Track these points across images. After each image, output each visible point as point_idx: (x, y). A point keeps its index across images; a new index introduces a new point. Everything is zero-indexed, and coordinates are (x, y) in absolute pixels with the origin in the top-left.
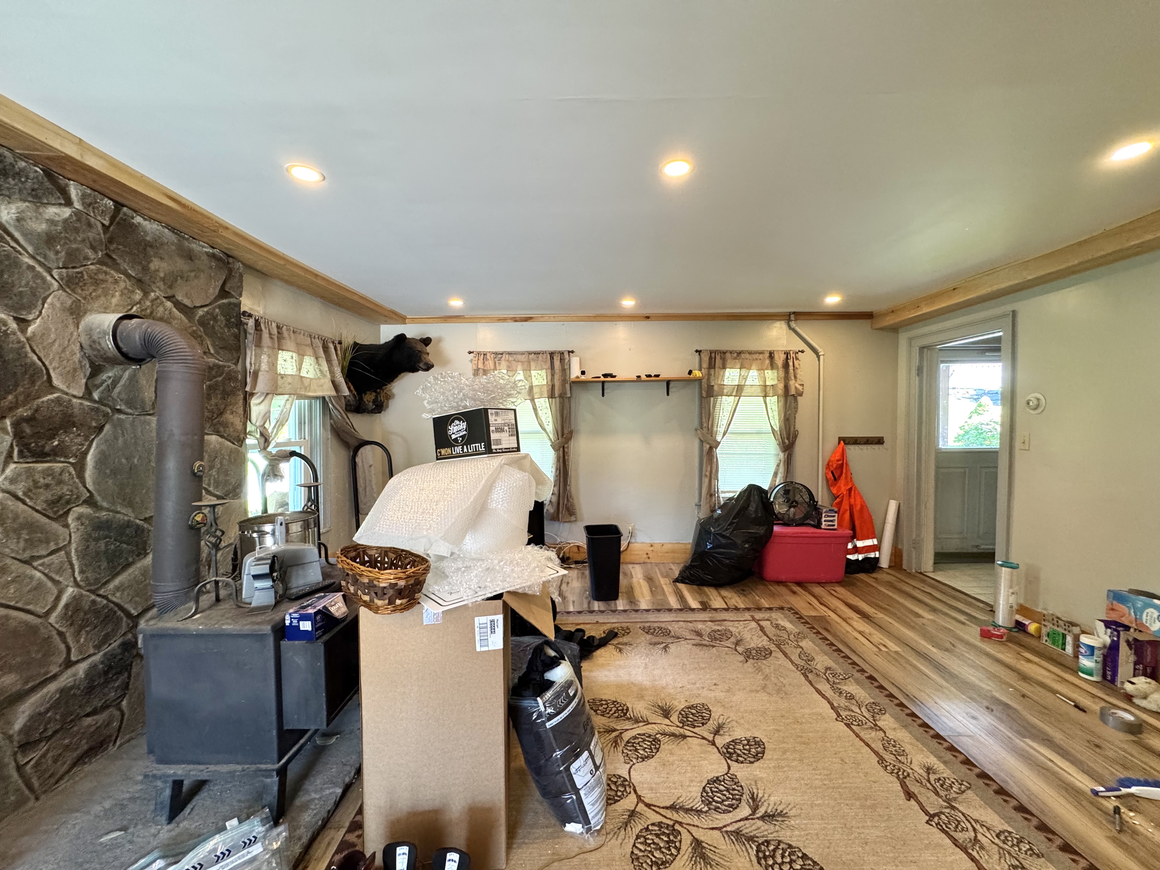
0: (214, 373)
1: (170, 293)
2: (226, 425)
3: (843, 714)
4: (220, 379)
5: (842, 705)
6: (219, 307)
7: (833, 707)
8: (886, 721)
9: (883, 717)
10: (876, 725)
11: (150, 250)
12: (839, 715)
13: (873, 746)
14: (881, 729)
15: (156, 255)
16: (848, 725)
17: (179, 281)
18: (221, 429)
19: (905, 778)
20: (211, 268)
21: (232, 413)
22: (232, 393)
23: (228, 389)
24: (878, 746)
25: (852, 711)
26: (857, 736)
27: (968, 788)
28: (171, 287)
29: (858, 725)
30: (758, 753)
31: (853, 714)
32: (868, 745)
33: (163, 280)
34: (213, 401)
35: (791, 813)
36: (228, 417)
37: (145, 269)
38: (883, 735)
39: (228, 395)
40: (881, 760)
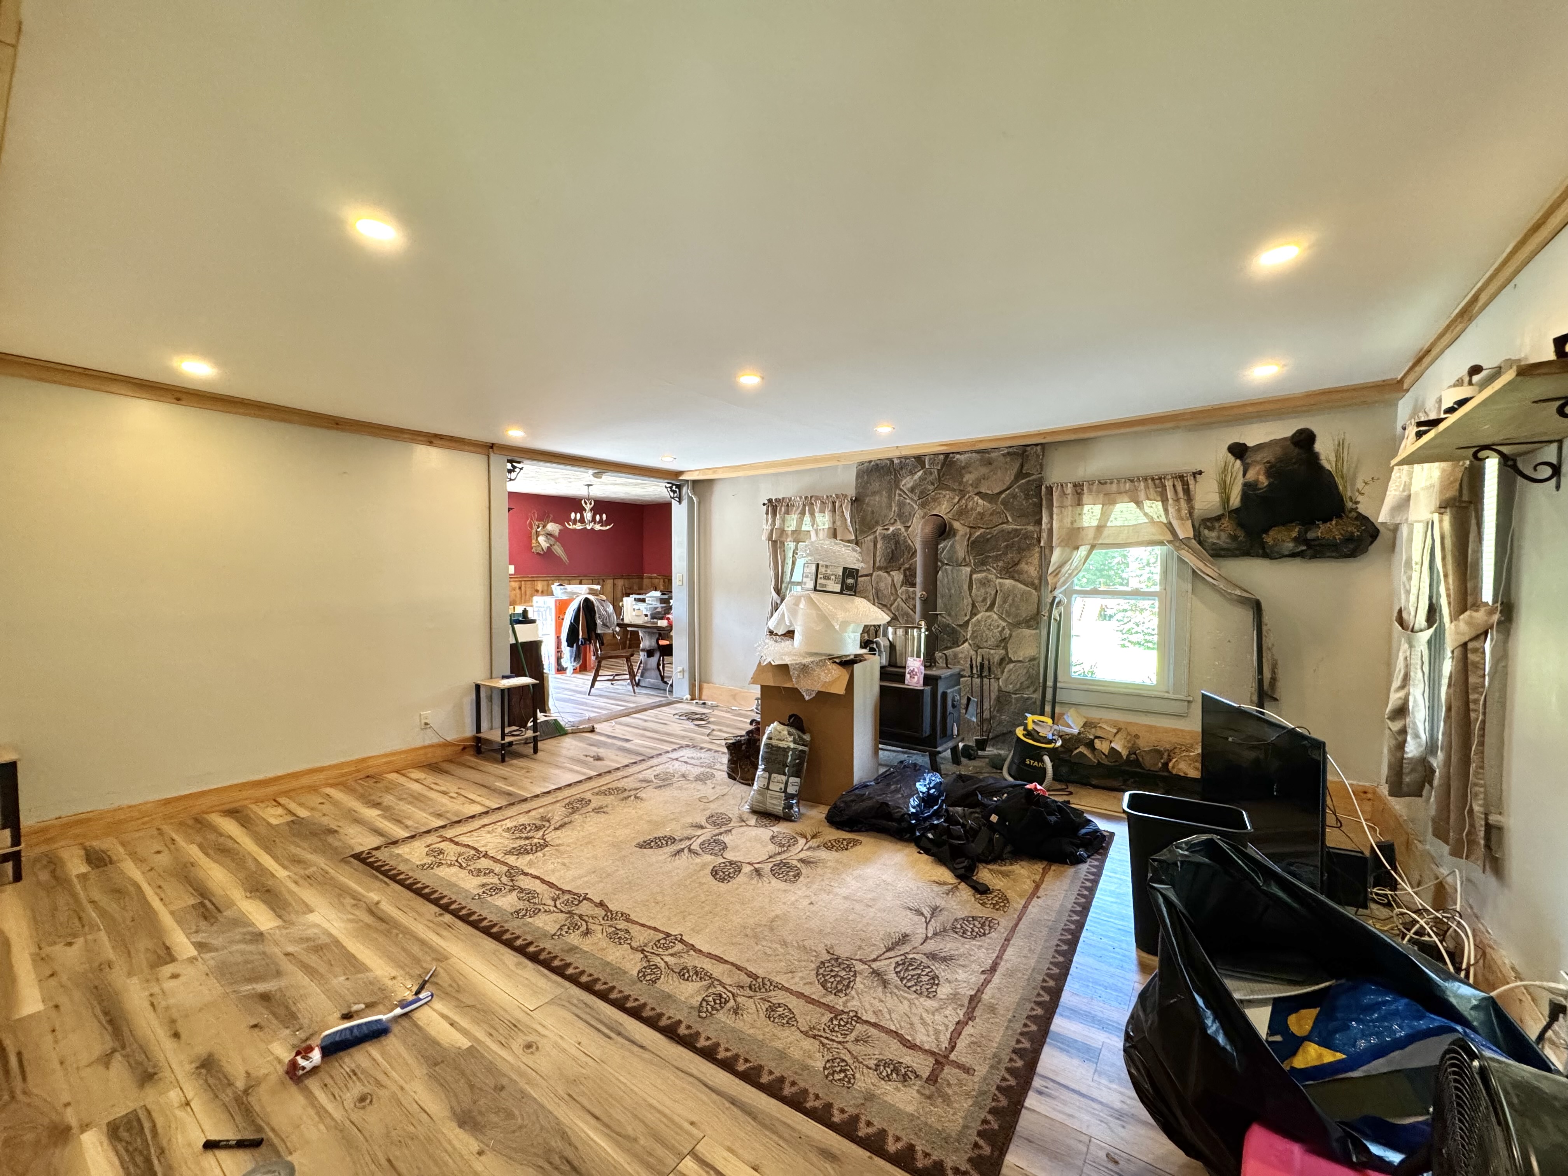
0: (1012, 535)
1: (976, 491)
2: (1020, 573)
3: (679, 947)
4: (1016, 539)
5: (686, 956)
6: (1018, 487)
7: (693, 947)
8: (633, 964)
9: (639, 967)
10: (643, 951)
11: (963, 471)
12: (682, 941)
13: (639, 927)
14: (636, 950)
15: (967, 472)
16: (668, 935)
17: (982, 481)
18: (1016, 576)
19: (606, 915)
20: (1006, 463)
21: (1027, 564)
22: (1029, 548)
23: (1024, 546)
24: (635, 930)
25: (672, 955)
26: (655, 929)
27: (554, 935)
28: (976, 488)
29: (659, 941)
30: (716, 874)
31: (670, 951)
32: (643, 925)
33: (971, 485)
34: (1010, 556)
35: (669, 859)
36: (1023, 566)
37: (961, 483)
38: (634, 944)
39: (1024, 550)
40: (628, 919)
